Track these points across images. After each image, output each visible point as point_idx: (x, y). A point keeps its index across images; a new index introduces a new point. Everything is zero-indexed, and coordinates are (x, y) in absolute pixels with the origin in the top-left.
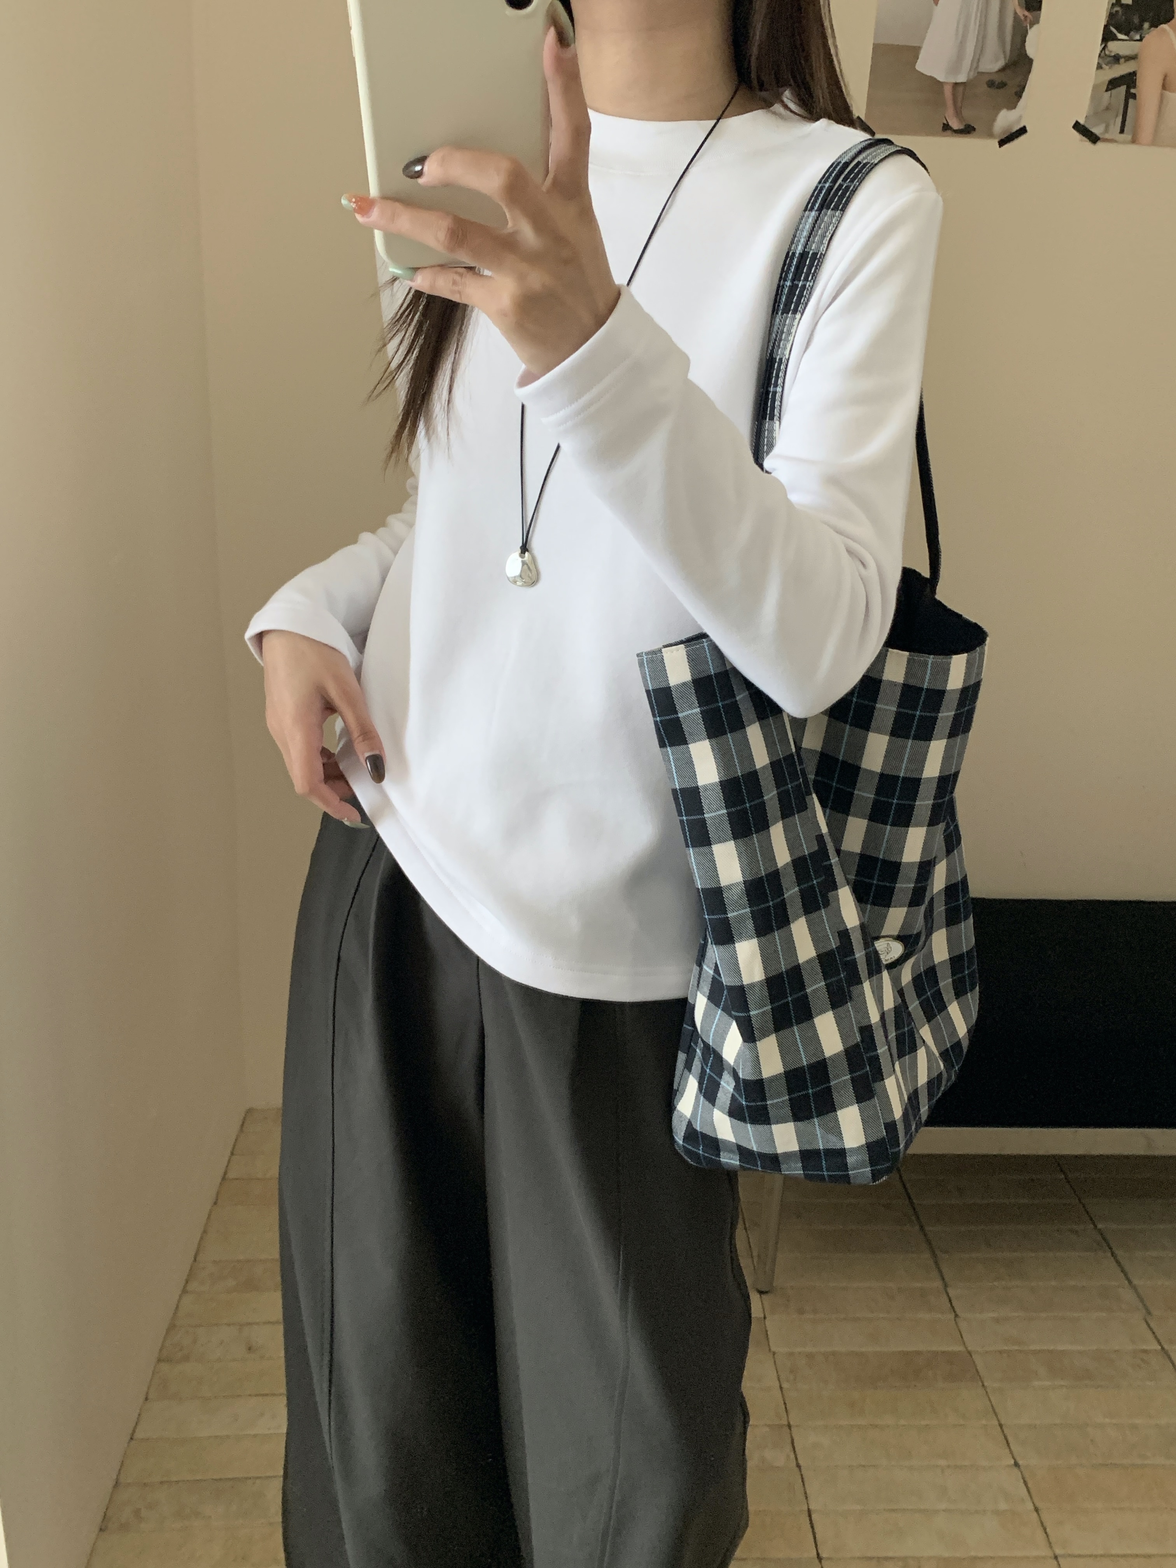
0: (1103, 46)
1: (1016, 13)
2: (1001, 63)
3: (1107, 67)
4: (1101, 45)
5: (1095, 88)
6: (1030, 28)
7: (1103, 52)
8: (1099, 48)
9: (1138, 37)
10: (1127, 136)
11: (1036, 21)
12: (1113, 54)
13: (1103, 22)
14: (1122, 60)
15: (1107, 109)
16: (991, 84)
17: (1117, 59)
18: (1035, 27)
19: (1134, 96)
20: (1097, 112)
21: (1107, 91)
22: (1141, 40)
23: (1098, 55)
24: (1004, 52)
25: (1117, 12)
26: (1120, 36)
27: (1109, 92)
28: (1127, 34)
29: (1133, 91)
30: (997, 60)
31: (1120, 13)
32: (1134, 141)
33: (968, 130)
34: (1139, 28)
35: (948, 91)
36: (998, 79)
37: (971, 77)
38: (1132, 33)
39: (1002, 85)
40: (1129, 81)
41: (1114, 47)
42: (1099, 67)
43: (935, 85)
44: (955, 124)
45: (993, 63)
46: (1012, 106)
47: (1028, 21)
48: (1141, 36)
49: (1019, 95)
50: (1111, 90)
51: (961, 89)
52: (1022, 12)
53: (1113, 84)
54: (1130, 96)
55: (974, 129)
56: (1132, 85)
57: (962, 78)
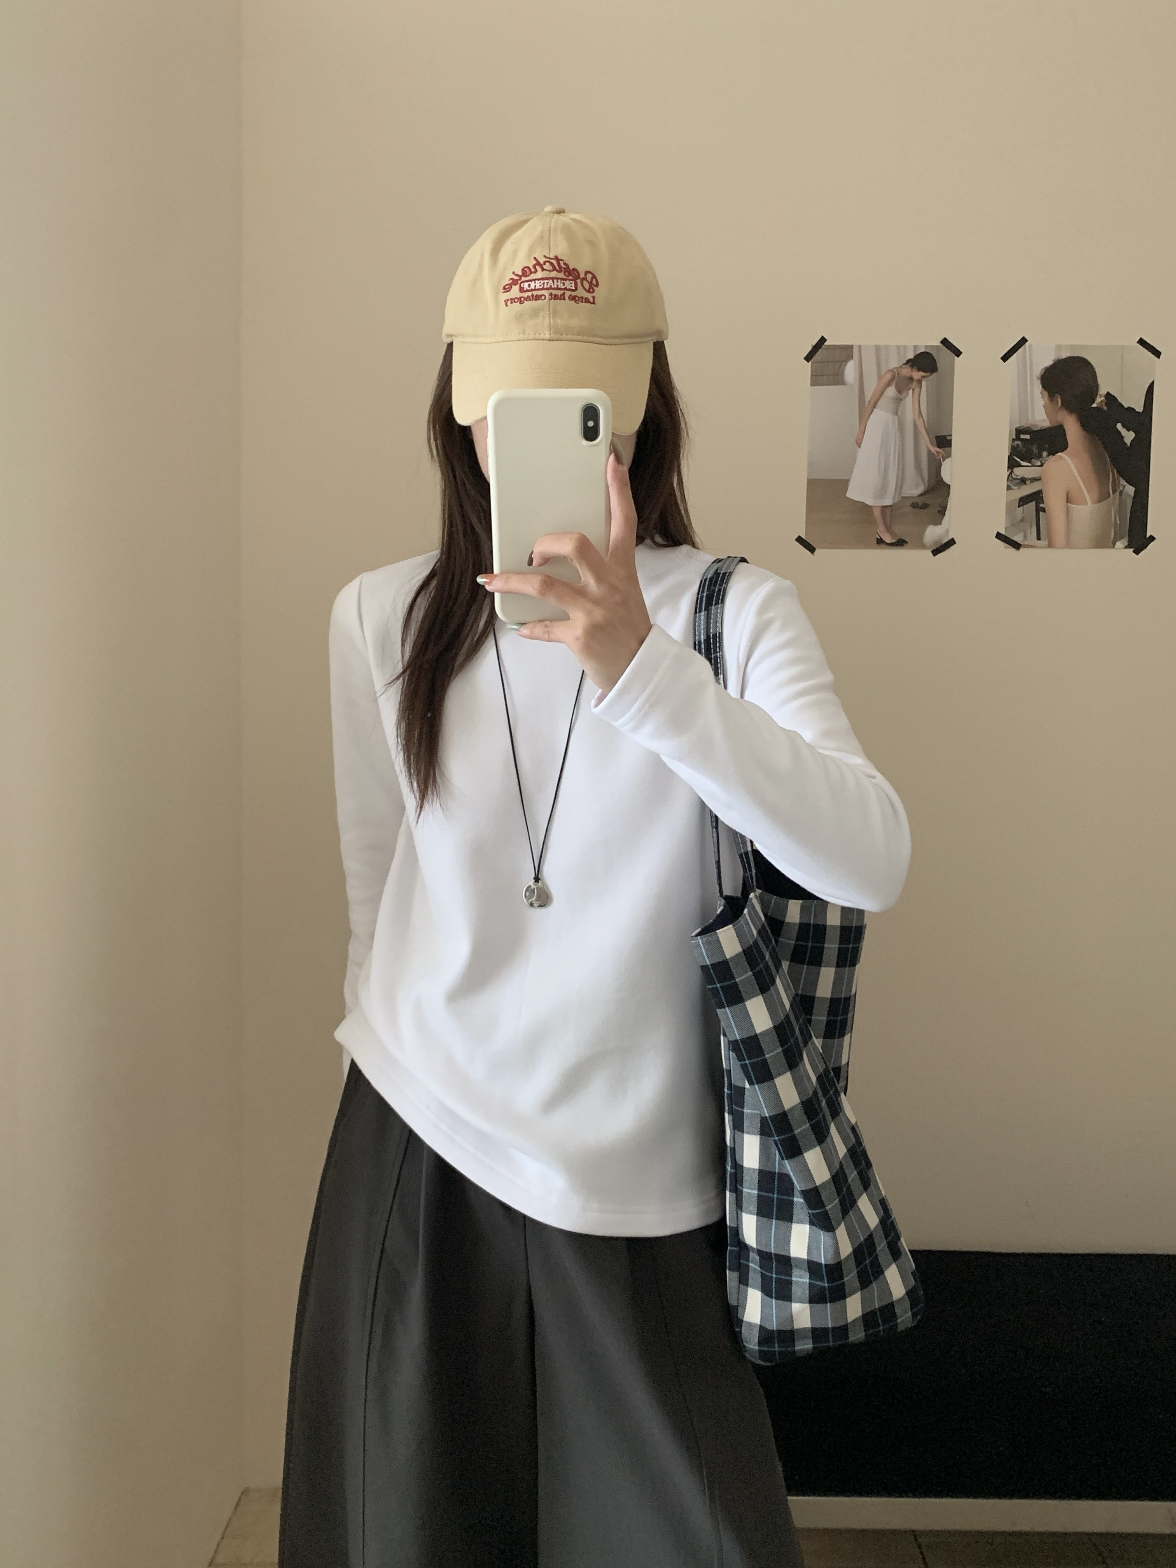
0: (1010, 471)
1: (929, 451)
2: (921, 489)
3: (1016, 488)
4: (1008, 471)
5: (1009, 505)
6: (943, 462)
7: (1011, 476)
8: (1007, 473)
9: (1039, 464)
10: (1044, 542)
11: (949, 455)
12: (1019, 478)
13: (1006, 454)
14: (1028, 482)
15: (1022, 520)
16: (915, 506)
17: (1023, 481)
18: (948, 461)
19: (1044, 510)
20: (1013, 524)
21: (1019, 507)
22: (1041, 466)
23: (1006, 478)
24: (923, 480)
25: (1018, 445)
26: (1023, 463)
27: (1021, 508)
28: (1029, 462)
29: (1041, 505)
30: (917, 487)
31: (1020, 445)
32: (1050, 545)
33: (900, 543)
34: (1039, 456)
35: (877, 513)
36: (920, 501)
37: (896, 500)
38: (1033, 460)
39: (925, 506)
40: (1037, 497)
41: (1019, 472)
42: (1009, 488)
43: (864, 508)
44: (888, 539)
45: (914, 489)
46: (938, 522)
47: (941, 455)
48: (1041, 462)
49: (942, 512)
50: (1023, 505)
51: (888, 510)
52: (934, 449)
53: (1023, 501)
54: (1039, 510)
55: (906, 542)
56: (1040, 500)
57: (888, 502)
